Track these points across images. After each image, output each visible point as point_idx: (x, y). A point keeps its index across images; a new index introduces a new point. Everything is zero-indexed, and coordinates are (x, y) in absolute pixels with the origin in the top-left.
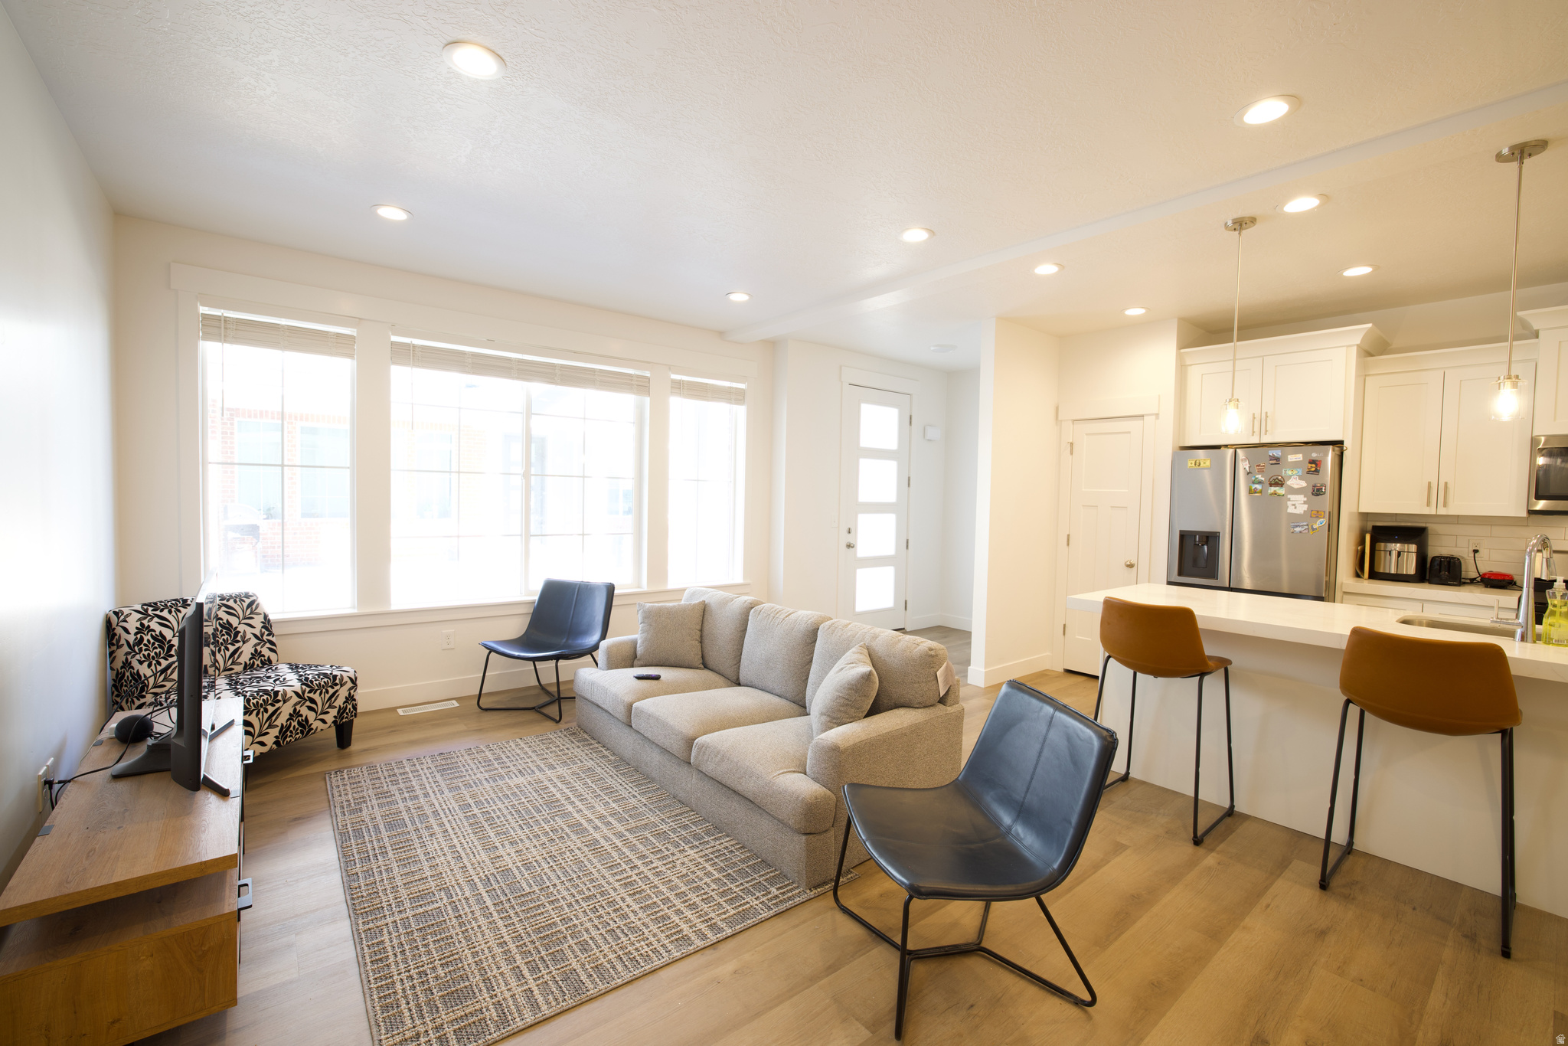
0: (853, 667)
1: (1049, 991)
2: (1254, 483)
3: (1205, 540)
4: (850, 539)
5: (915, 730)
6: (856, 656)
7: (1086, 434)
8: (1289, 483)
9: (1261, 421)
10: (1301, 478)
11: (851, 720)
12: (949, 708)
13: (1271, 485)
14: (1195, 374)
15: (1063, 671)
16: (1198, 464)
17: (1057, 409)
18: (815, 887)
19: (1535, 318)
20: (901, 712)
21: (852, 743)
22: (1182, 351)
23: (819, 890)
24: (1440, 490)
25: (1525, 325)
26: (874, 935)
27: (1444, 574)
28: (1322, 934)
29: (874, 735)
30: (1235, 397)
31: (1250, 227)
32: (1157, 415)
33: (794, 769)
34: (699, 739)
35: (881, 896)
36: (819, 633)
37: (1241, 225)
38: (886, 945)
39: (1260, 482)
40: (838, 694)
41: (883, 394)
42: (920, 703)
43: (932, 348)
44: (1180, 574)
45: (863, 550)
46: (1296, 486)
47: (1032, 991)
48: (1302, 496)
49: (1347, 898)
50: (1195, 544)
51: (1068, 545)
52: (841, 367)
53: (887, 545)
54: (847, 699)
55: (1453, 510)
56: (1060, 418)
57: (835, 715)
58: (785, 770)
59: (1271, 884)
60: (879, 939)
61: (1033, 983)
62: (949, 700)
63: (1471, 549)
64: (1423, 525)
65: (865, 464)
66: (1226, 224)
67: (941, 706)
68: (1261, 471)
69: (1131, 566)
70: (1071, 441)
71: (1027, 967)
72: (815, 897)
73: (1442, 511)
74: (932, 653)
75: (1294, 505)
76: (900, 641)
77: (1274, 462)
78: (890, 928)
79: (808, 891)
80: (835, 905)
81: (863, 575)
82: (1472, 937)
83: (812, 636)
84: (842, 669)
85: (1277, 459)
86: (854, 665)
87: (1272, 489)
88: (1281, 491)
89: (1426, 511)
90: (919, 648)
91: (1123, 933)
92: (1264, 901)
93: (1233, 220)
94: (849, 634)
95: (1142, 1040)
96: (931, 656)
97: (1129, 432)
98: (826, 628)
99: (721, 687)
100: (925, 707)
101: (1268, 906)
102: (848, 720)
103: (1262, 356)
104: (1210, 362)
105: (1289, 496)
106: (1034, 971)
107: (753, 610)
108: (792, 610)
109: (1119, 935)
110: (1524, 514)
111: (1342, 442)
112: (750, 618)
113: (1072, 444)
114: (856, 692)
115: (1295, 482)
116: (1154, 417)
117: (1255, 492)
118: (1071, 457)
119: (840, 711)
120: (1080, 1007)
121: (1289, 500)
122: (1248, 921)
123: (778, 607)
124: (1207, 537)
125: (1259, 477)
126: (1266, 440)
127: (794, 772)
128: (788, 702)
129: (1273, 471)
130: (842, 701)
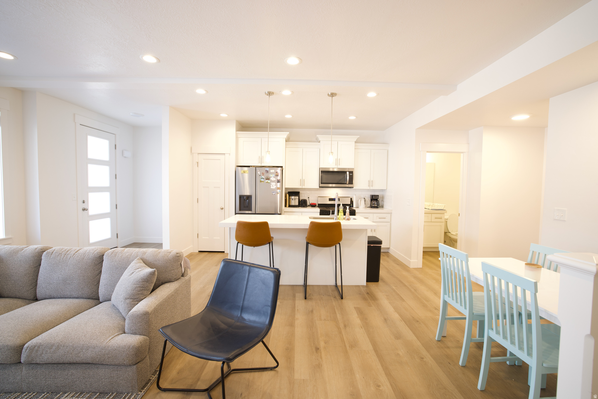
0: (140, 271)
1: (262, 371)
2: (261, 179)
3: (247, 198)
4: (84, 206)
5: (176, 291)
6: (139, 264)
7: (203, 159)
8: (271, 179)
9: (261, 159)
10: (274, 177)
11: (145, 297)
12: (186, 277)
13: (266, 179)
14: (241, 140)
15: (198, 252)
16: (244, 172)
17: (191, 148)
18: (143, 389)
19: (320, 137)
20: (167, 285)
21: (153, 308)
22: (237, 132)
23: (145, 389)
24: (302, 181)
25: (317, 139)
26: (186, 392)
27: (304, 204)
28: (312, 311)
29: (161, 300)
30: (269, 151)
31: (272, 95)
32: (230, 154)
33: (117, 334)
34: (29, 343)
35: (178, 373)
36: (104, 257)
37: (269, 94)
38: (194, 393)
39: (263, 179)
40: (135, 286)
41: (100, 132)
42: (175, 279)
43: (131, 114)
44: (240, 210)
45: (92, 211)
46: (273, 180)
47: (257, 374)
48: (275, 183)
49: (311, 299)
50: (244, 200)
51: (198, 202)
52: (74, 114)
53: (106, 208)
54: (142, 287)
55: (306, 186)
56: (192, 152)
57: (136, 297)
58: (113, 336)
59: (295, 303)
60: (189, 392)
61: (255, 371)
62: (185, 275)
63: (308, 197)
64: (299, 191)
65: (91, 167)
66: (265, 92)
67: (182, 278)
68: (263, 175)
69: (222, 209)
70: (197, 162)
71: (250, 367)
72: (145, 393)
73: (303, 187)
74: (178, 255)
75: (272, 186)
76: (159, 253)
77: (267, 172)
78: (191, 385)
79: (139, 393)
80: (159, 390)
81: (92, 224)
82: (335, 297)
83: (99, 260)
84: (133, 273)
85: (268, 171)
86: (140, 269)
87: (267, 181)
88: (269, 181)
89: (300, 187)
90: (171, 254)
91: (270, 338)
92: (296, 309)
93: (268, 92)
94: (127, 254)
95: (294, 368)
96: (178, 256)
97: (220, 160)
98: (110, 254)
99: (24, 306)
100: (177, 280)
101: (298, 310)
102: (144, 297)
103: (261, 138)
104: (246, 137)
105: (271, 183)
106: (253, 367)
107: (45, 253)
108: (78, 248)
109: (269, 339)
110: (318, 187)
111: (282, 167)
112: (43, 258)
113: (198, 162)
114: (147, 282)
115: (273, 179)
116: (229, 154)
117: (262, 182)
118: (197, 168)
119: (138, 294)
120: (273, 370)
121: (271, 184)
122: (296, 316)
123: (66, 248)
124: (248, 197)
125: (263, 177)
126: (263, 165)
127: (118, 335)
128: (85, 300)
129: (266, 175)
130: (139, 289)
